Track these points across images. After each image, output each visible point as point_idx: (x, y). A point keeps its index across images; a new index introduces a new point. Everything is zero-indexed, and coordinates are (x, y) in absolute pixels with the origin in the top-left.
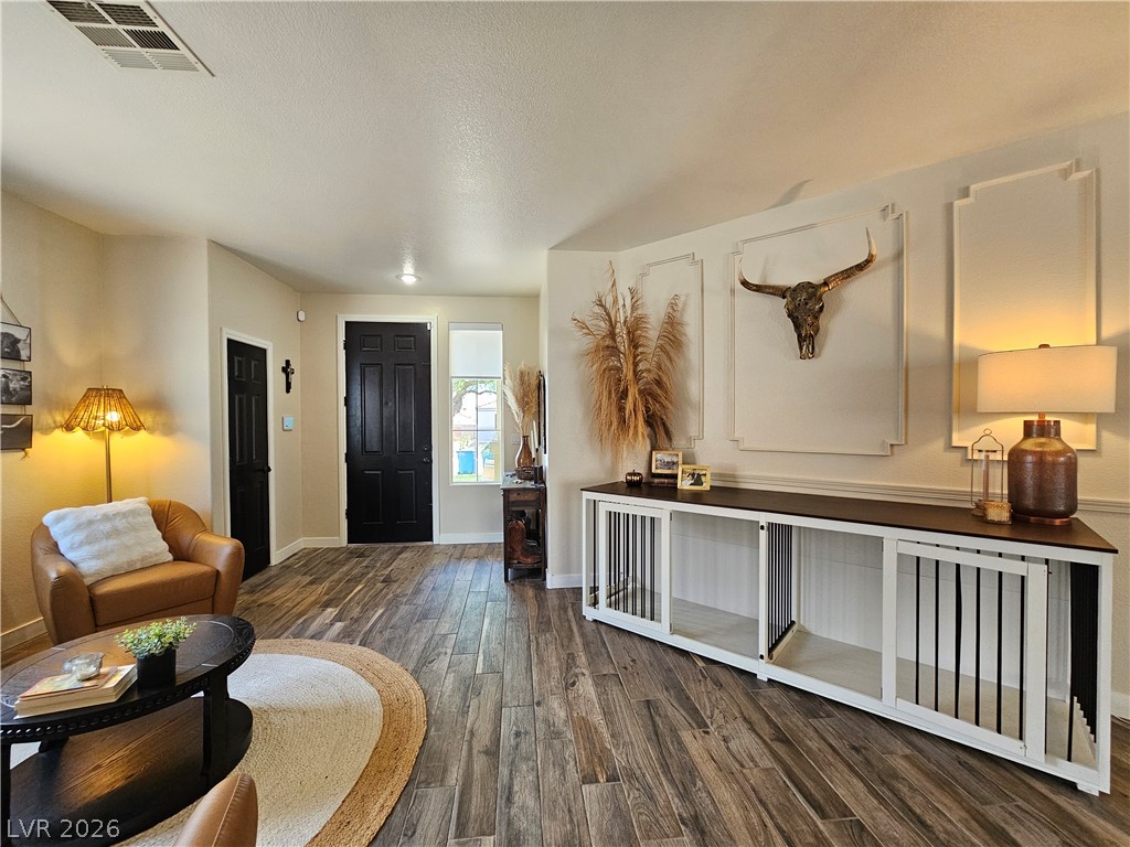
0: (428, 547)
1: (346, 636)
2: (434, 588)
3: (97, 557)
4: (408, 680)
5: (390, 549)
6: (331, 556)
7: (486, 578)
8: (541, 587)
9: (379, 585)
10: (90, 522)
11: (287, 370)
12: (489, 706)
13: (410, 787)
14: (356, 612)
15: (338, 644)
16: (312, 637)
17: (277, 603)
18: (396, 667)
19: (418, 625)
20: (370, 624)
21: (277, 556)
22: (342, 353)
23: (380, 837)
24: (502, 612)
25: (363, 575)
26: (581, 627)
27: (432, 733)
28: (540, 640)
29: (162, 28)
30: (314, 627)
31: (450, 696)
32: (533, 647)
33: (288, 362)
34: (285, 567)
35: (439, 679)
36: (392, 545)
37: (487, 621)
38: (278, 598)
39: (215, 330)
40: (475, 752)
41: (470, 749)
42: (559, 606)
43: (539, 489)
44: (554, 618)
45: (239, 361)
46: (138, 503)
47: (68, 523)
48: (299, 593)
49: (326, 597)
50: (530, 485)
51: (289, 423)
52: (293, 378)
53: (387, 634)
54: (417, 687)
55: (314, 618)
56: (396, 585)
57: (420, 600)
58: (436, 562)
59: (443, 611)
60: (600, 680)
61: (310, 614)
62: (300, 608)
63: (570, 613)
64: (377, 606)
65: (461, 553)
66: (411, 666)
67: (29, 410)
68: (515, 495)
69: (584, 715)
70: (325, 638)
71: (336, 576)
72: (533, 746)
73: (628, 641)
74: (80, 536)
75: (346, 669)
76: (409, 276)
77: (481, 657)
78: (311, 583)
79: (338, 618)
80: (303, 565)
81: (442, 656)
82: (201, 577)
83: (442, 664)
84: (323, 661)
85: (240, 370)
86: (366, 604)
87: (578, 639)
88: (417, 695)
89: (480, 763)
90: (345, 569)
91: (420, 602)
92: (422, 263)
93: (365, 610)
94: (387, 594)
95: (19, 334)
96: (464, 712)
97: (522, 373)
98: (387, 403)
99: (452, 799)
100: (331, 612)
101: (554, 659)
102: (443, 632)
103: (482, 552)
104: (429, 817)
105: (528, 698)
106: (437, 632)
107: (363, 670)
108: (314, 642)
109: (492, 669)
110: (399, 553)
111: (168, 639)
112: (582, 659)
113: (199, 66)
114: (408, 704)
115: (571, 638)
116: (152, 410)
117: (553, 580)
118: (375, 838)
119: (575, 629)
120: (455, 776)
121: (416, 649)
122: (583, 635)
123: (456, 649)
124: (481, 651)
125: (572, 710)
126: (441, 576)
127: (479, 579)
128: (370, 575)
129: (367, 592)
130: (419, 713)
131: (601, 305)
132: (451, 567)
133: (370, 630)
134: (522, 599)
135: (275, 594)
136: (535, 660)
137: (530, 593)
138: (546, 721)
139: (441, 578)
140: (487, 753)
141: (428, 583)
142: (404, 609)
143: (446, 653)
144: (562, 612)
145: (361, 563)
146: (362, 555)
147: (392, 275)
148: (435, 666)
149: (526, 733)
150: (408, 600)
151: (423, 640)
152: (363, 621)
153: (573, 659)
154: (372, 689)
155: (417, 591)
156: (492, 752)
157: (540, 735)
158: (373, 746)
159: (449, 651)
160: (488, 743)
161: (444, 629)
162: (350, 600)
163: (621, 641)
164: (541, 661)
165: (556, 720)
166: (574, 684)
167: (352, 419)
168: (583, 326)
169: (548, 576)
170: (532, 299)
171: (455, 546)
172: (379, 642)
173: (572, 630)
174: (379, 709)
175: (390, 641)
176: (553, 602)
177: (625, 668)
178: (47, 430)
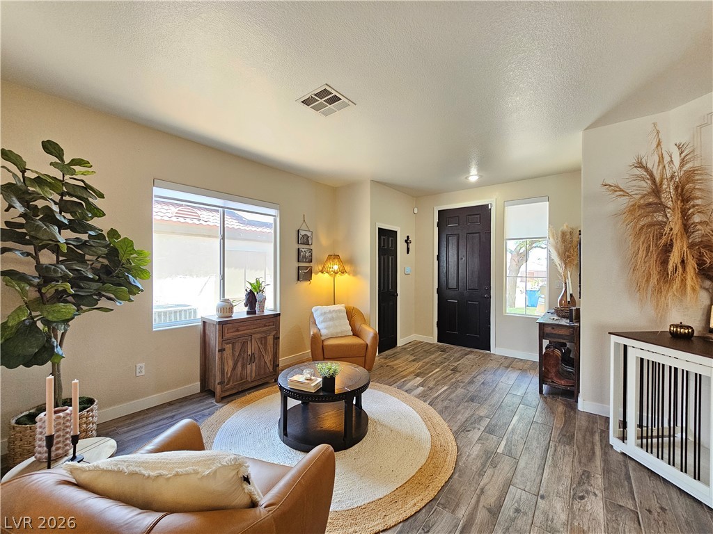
0: (487, 354)
1: (423, 396)
2: (483, 383)
3: (326, 328)
4: (451, 437)
5: (461, 350)
6: (427, 348)
7: (524, 386)
8: (572, 406)
9: (449, 372)
10: (325, 313)
11: (407, 241)
12: (500, 480)
13: (433, 503)
14: (431, 384)
15: (417, 400)
16: (406, 391)
17: (395, 367)
18: (445, 425)
19: (466, 404)
20: (438, 394)
21: (400, 342)
22: (436, 229)
23: (410, 521)
24: (531, 416)
25: (442, 363)
26: (605, 454)
27: (456, 476)
28: (558, 449)
29: (335, 93)
30: (408, 386)
31: (474, 459)
32: (551, 451)
33: (408, 237)
34: (404, 348)
35: (470, 444)
36: (464, 348)
37: (516, 418)
38: (396, 364)
39: (373, 224)
40: (481, 504)
41: (478, 501)
42: (587, 428)
43: (573, 327)
44: (578, 436)
45: (384, 239)
46: (341, 307)
47: (319, 312)
48: (407, 365)
49: (419, 371)
50: (565, 322)
51: (408, 270)
52: (410, 245)
53: (445, 403)
54: (454, 443)
55: (410, 380)
56: (458, 375)
57: (472, 388)
58: (489, 366)
59: (486, 400)
60: (613, 507)
61: (408, 378)
62: (405, 373)
63: (597, 437)
64: (444, 384)
65: (510, 363)
66: (455, 429)
67: (311, 264)
68: (550, 328)
69: (585, 528)
70: (412, 393)
71: (426, 360)
72: (528, 527)
73: (661, 488)
74: (322, 318)
75: (418, 415)
76: (473, 176)
77: (503, 443)
78: (414, 361)
79: (422, 385)
80: (413, 350)
81: (476, 430)
82: (359, 346)
83: (475, 435)
84: (408, 406)
85: (384, 244)
86: (438, 381)
87: (598, 461)
88: (453, 448)
89: (482, 515)
90: (432, 357)
91: (471, 390)
92: (482, 166)
93: (437, 384)
94: (453, 378)
95: (309, 234)
96: (481, 473)
97: (564, 234)
98: (462, 259)
99: (456, 526)
100: (419, 380)
101: (568, 469)
102: (481, 414)
103: (526, 366)
104: (439, 528)
105: (534, 489)
106: (477, 413)
107: (427, 420)
108: (406, 394)
109: (509, 453)
110: (466, 354)
111: (331, 372)
112: (598, 481)
113: (350, 103)
114: (446, 451)
115: (591, 457)
116: (349, 264)
117: (585, 404)
118: (407, 519)
119: (598, 452)
120: (462, 512)
121: (461, 418)
122: (605, 461)
123: (487, 430)
124: (505, 437)
125: (574, 518)
126: (491, 376)
127: (519, 386)
128: (446, 364)
129: (441, 375)
130: (451, 459)
131: (642, 167)
132: (500, 371)
133: (437, 398)
134: (552, 411)
135: (395, 362)
136: (549, 462)
137: (561, 409)
138: (545, 513)
139: (489, 377)
140: (490, 511)
141: (481, 379)
142: (460, 391)
143: (479, 429)
144: (588, 434)
145: (443, 355)
146: (444, 351)
147: (463, 178)
148: (470, 434)
149: (525, 513)
150: (464, 386)
151: (466, 415)
152: (434, 390)
153: (588, 477)
154: (428, 433)
155: (471, 382)
156: (494, 512)
157: (537, 521)
158: (420, 467)
159: (482, 429)
160: (493, 505)
161: (483, 412)
162: (430, 376)
163: (651, 484)
164: (555, 466)
165: (555, 518)
166: (582, 498)
167: (441, 268)
168: (616, 189)
169: (580, 399)
170: (573, 173)
171: (506, 358)
172: (439, 406)
173: (594, 453)
174: (428, 446)
175: (446, 408)
176: (581, 422)
177: (650, 511)
178: (317, 273)
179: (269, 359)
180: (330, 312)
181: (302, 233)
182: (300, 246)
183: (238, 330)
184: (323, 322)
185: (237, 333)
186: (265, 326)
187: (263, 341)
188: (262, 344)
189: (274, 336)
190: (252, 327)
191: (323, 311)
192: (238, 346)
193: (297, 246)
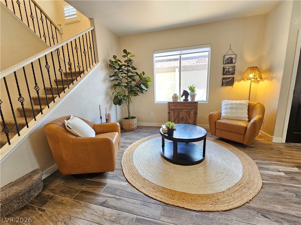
3: (227, 113)
23: (146, 196)
67: (234, 76)
95: (233, 56)
179: (191, 122)
180: (232, 104)
181: (227, 57)
182: (226, 65)
183: (176, 107)
184: (225, 109)
185: (175, 108)
186: (189, 107)
187: (189, 113)
188: (187, 114)
189: (194, 112)
190: (182, 106)
191: (227, 103)
192: (176, 113)
193: (223, 66)
